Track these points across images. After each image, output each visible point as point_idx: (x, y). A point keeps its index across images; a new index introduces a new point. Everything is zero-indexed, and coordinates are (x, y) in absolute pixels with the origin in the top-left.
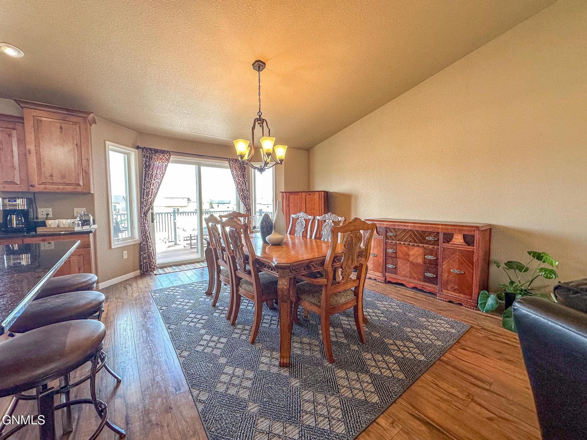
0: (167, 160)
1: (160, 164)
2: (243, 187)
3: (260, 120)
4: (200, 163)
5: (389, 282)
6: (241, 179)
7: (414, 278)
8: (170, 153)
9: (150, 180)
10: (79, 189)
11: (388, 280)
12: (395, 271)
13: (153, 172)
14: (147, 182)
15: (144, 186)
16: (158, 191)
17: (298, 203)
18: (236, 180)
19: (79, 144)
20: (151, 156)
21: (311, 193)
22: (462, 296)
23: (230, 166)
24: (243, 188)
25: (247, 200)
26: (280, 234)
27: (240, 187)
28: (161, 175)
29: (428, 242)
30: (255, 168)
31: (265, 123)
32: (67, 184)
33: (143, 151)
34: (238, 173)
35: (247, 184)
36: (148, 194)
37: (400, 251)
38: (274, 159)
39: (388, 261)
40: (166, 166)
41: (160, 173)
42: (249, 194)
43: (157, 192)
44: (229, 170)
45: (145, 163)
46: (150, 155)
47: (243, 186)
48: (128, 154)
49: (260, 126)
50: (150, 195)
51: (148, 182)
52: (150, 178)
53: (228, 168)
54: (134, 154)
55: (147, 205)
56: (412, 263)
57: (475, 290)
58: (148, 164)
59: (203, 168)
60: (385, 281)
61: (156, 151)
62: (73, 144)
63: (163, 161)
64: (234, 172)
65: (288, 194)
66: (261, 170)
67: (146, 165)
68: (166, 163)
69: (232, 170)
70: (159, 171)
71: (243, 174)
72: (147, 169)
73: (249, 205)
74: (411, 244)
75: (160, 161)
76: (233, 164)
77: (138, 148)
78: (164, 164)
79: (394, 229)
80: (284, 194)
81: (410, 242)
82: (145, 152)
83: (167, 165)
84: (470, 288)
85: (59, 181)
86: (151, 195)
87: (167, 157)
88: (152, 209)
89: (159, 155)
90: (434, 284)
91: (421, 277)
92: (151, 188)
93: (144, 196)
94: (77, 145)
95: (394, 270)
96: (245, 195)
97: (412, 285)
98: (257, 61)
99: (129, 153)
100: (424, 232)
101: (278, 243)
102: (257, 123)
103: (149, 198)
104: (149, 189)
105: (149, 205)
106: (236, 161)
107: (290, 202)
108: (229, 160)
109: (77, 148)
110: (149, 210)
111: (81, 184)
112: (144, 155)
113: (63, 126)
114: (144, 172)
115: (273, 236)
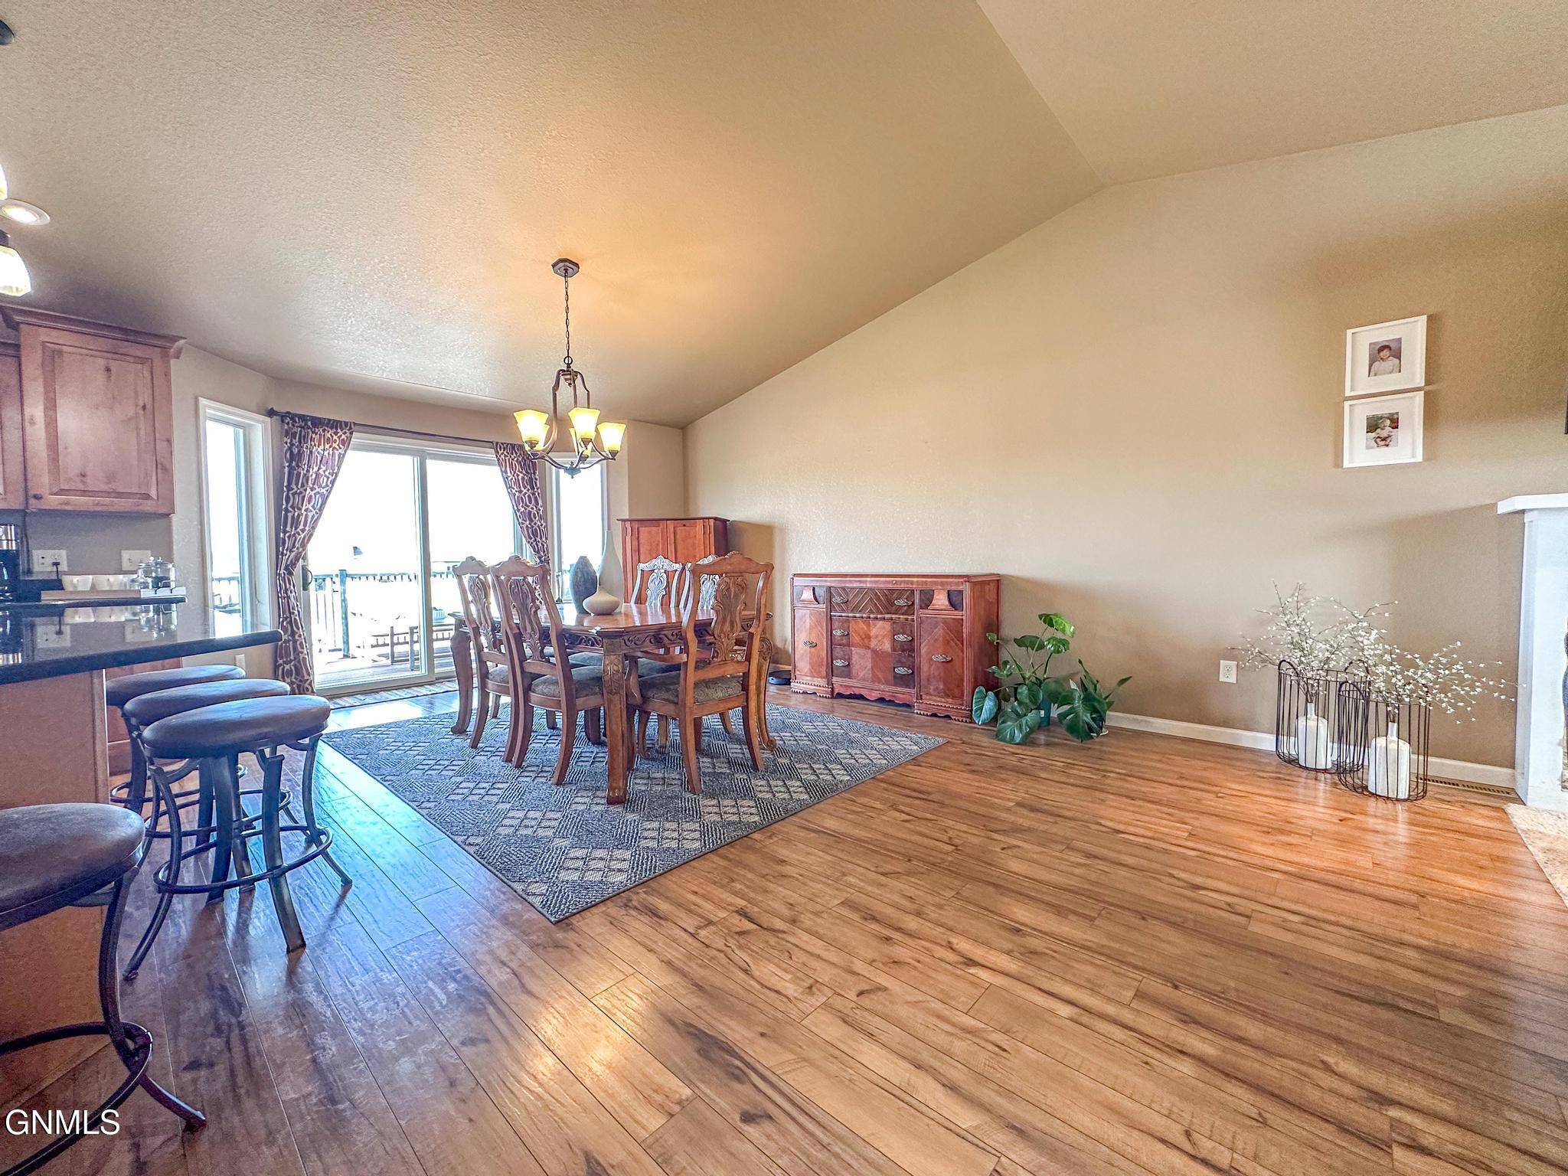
0: (343, 442)
1: (326, 453)
2: (529, 509)
3: (569, 373)
4: (423, 451)
5: (840, 696)
6: (525, 491)
7: (879, 681)
8: (351, 428)
9: (301, 490)
10: (147, 507)
11: (836, 691)
12: (847, 671)
13: (308, 471)
14: (293, 494)
15: (287, 503)
16: (321, 514)
17: (658, 545)
18: (514, 491)
19: (149, 407)
20: (303, 433)
21: (687, 520)
22: (950, 700)
23: (499, 460)
24: (530, 512)
25: (541, 538)
26: (610, 593)
27: (523, 509)
28: (328, 478)
29: (898, 610)
30: (559, 466)
31: (578, 381)
32: (120, 495)
33: (283, 421)
34: (518, 475)
35: (540, 503)
36: (296, 522)
37: (856, 632)
38: (598, 448)
39: (835, 654)
40: (341, 457)
41: (327, 473)
42: (544, 524)
43: (318, 518)
44: (496, 470)
45: (290, 449)
46: (301, 431)
47: (531, 506)
48: (245, 428)
49: (570, 384)
50: (302, 523)
51: (296, 493)
52: (303, 486)
53: (495, 465)
54: (261, 430)
55: (294, 546)
56: (874, 651)
57: (967, 690)
58: (296, 451)
59: (431, 465)
60: (832, 695)
61: (317, 422)
62: (137, 406)
63: (335, 445)
64: (509, 474)
65: (636, 525)
66: (573, 471)
67: (291, 452)
68: (340, 451)
69: (503, 469)
70: (324, 468)
71: (531, 479)
72: (294, 464)
73: (546, 551)
74: (872, 616)
75: (327, 446)
76: (505, 456)
77: (271, 413)
78: (336, 452)
79: (843, 589)
80: (628, 524)
81: (871, 612)
82: (288, 424)
83: (344, 455)
84: (960, 685)
85: (103, 487)
86: (305, 525)
87: (343, 437)
88: (304, 559)
89: (324, 431)
90: (908, 686)
91: (891, 678)
92: (304, 508)
93: (285, 526)
94: (144, 407)
95: (846, 669)
96: (535, 527)
97: (876, 695)
98: (561, 261)
99: (250, 426)
100: (892, 591)
101: (608, 612)
102: (562, 378)
103: (298, 530)
104: (300, 509)
105: (298, 548)
106: (513, 448)
107: (641, 541)
108: (496, 446)
109: (144, 414)
110: (297, 560)
111: (153, 494)
112: (287, 431)
113: (113, 365)
114: (286, 469)
115: (599, 598)
